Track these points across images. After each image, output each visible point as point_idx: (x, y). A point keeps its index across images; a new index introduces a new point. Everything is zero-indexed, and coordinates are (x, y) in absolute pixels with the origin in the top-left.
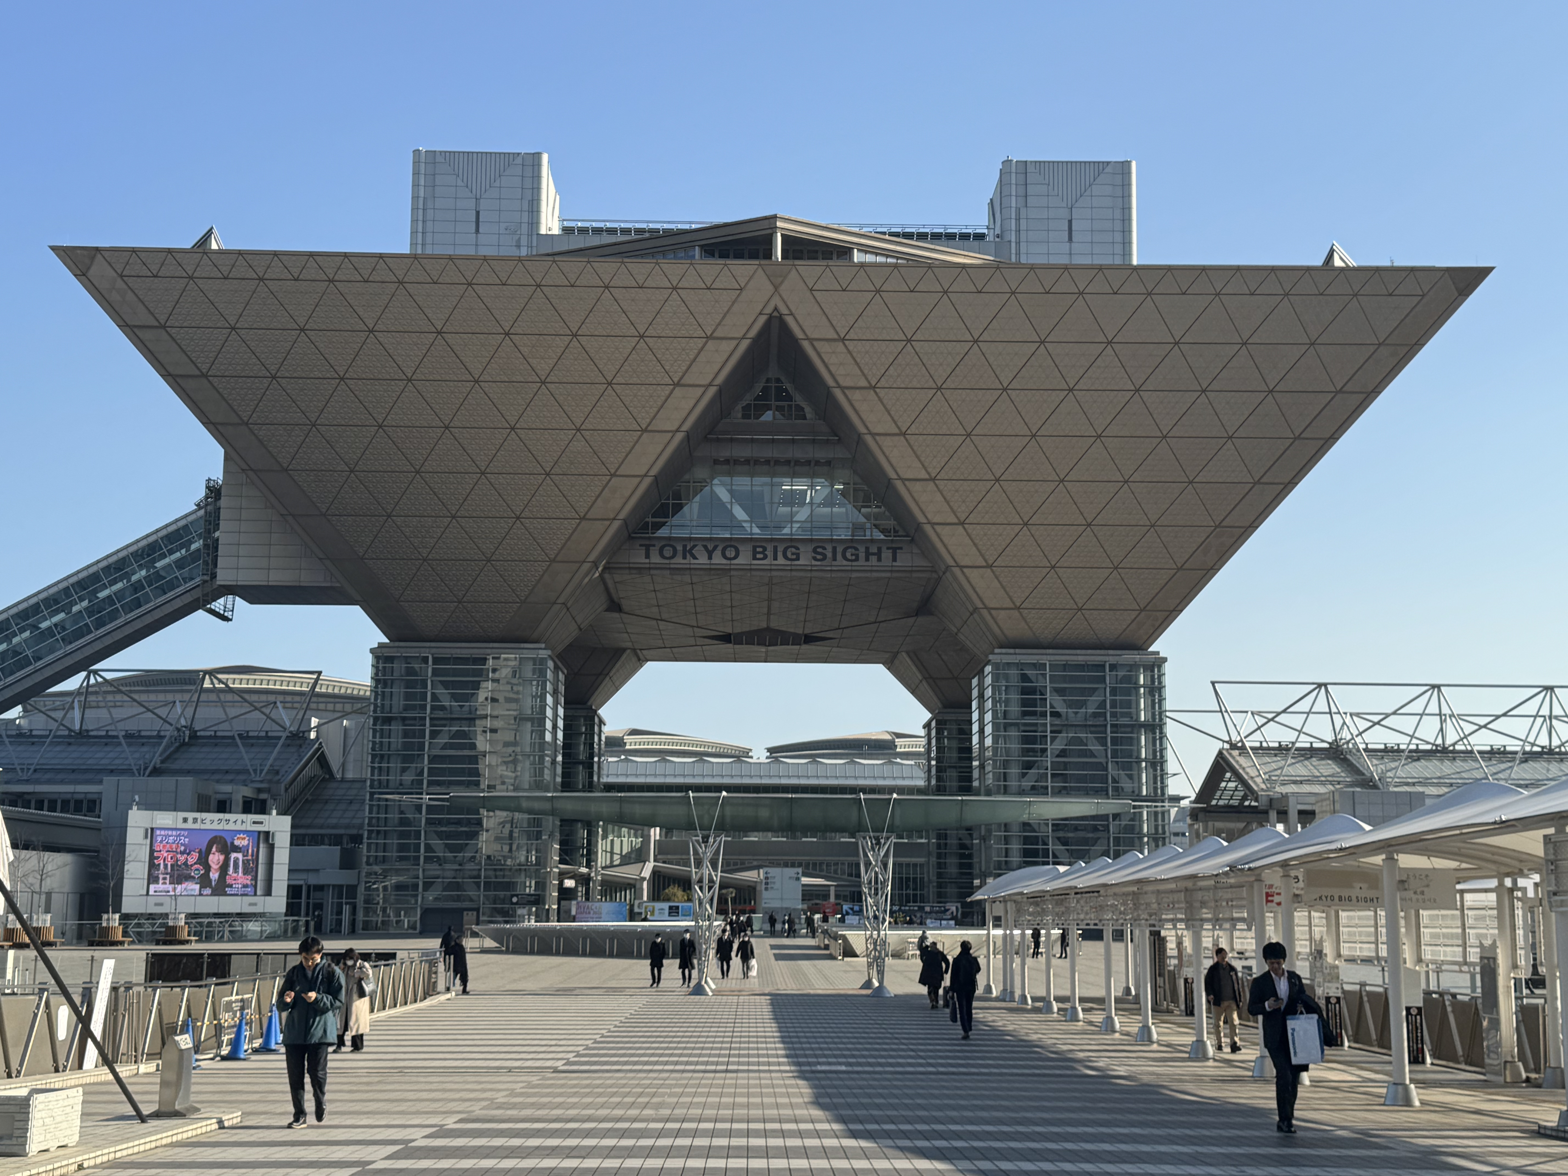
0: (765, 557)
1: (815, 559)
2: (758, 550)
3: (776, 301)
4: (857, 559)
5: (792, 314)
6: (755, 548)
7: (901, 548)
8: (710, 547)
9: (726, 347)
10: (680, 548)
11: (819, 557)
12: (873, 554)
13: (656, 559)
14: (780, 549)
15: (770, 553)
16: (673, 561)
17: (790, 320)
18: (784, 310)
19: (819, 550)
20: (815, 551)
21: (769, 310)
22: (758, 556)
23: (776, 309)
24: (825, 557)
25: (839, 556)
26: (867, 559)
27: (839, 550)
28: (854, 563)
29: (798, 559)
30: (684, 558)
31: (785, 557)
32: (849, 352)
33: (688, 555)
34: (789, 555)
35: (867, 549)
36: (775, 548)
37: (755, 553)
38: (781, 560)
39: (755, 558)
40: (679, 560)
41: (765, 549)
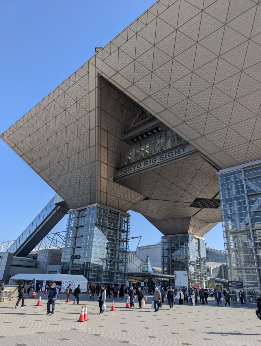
0: (148, 164)
1: (160, 160)
2: (146, 162)
3: (97, 71)
4: (172, 156)
5: (102, 72)
6: (145, 162)
7: (186, 147)
8: (135, 166)
9: (93, 93)
10: (128, 169)
11: (161, 159)
12: (177, 152)
13: (123, 173)
14: (151, 160)
15: (149, 162)
16: (126, 173)
17: (103, 75)
18: (100, 72)
19: (162, 157)
20: (160, 157)
21: (97, 75)
22: (146, 164)
23: (99, 74)
24: (163, 158)
25: (167, 156)
26: (175, 154)
27: (167, 155)
28: (171, 157)
29: (156, 161)
30: (129, 171)
31: (153, 162)
32: (122, 75)
33: (130, 170)
34: (154, 161)
35: (175, 151)
36: (150, 160)
37: (145, 163)
38: (152, 163)
39: (145, 165)
40: (128, 172)
41: (147, 161)
